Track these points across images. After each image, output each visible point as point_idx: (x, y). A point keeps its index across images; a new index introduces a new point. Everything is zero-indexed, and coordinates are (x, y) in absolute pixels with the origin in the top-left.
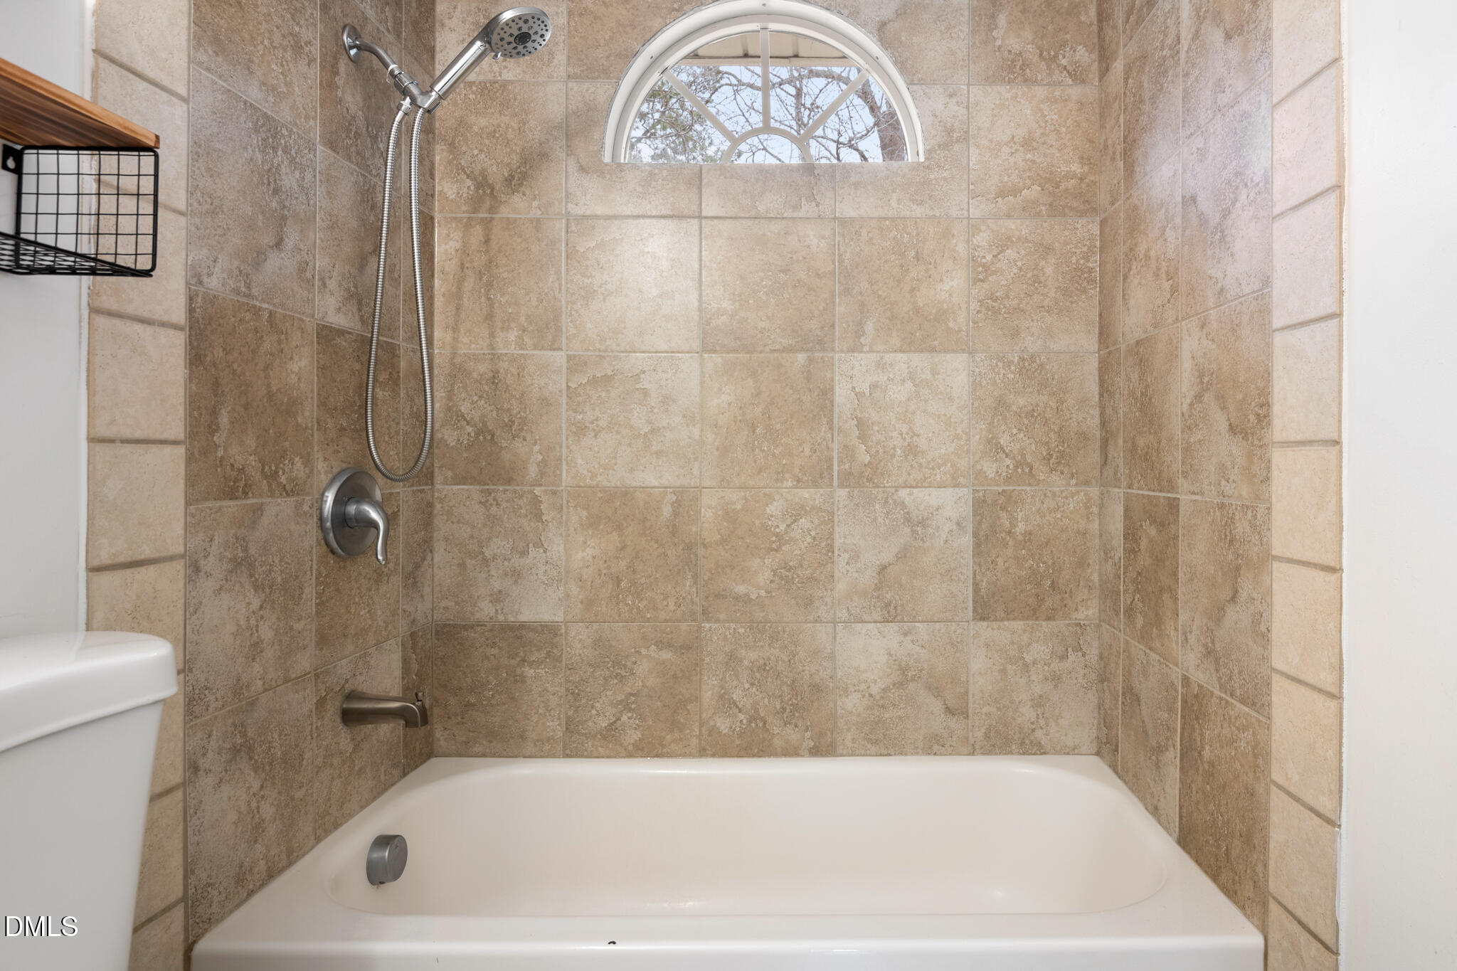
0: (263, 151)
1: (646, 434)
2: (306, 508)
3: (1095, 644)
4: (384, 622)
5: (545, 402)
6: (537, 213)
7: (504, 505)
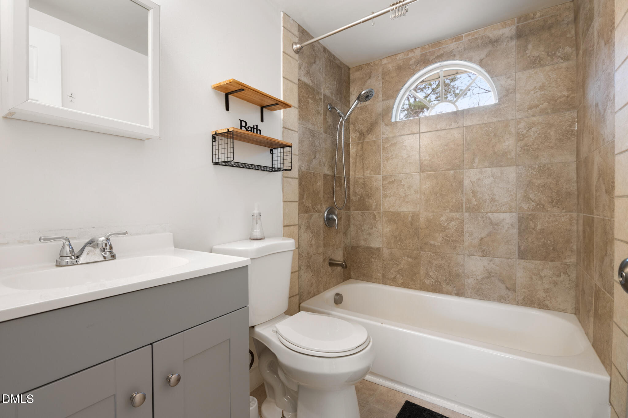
0: (312, 138)
1: (404, 197)
2: (321, 216)
3: (575, 272)
4: (339, 243)
5: (377, 189)
6: (374, 139)
7: (367, 216)
